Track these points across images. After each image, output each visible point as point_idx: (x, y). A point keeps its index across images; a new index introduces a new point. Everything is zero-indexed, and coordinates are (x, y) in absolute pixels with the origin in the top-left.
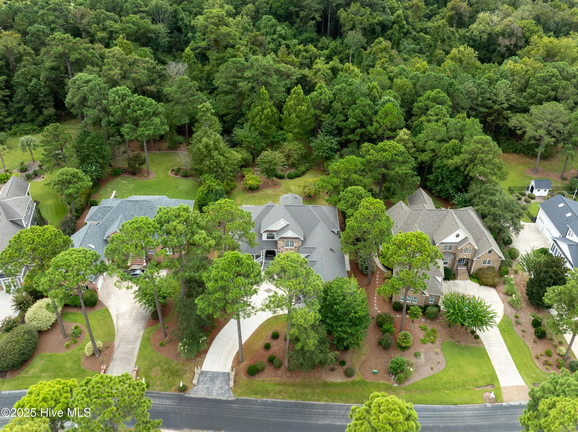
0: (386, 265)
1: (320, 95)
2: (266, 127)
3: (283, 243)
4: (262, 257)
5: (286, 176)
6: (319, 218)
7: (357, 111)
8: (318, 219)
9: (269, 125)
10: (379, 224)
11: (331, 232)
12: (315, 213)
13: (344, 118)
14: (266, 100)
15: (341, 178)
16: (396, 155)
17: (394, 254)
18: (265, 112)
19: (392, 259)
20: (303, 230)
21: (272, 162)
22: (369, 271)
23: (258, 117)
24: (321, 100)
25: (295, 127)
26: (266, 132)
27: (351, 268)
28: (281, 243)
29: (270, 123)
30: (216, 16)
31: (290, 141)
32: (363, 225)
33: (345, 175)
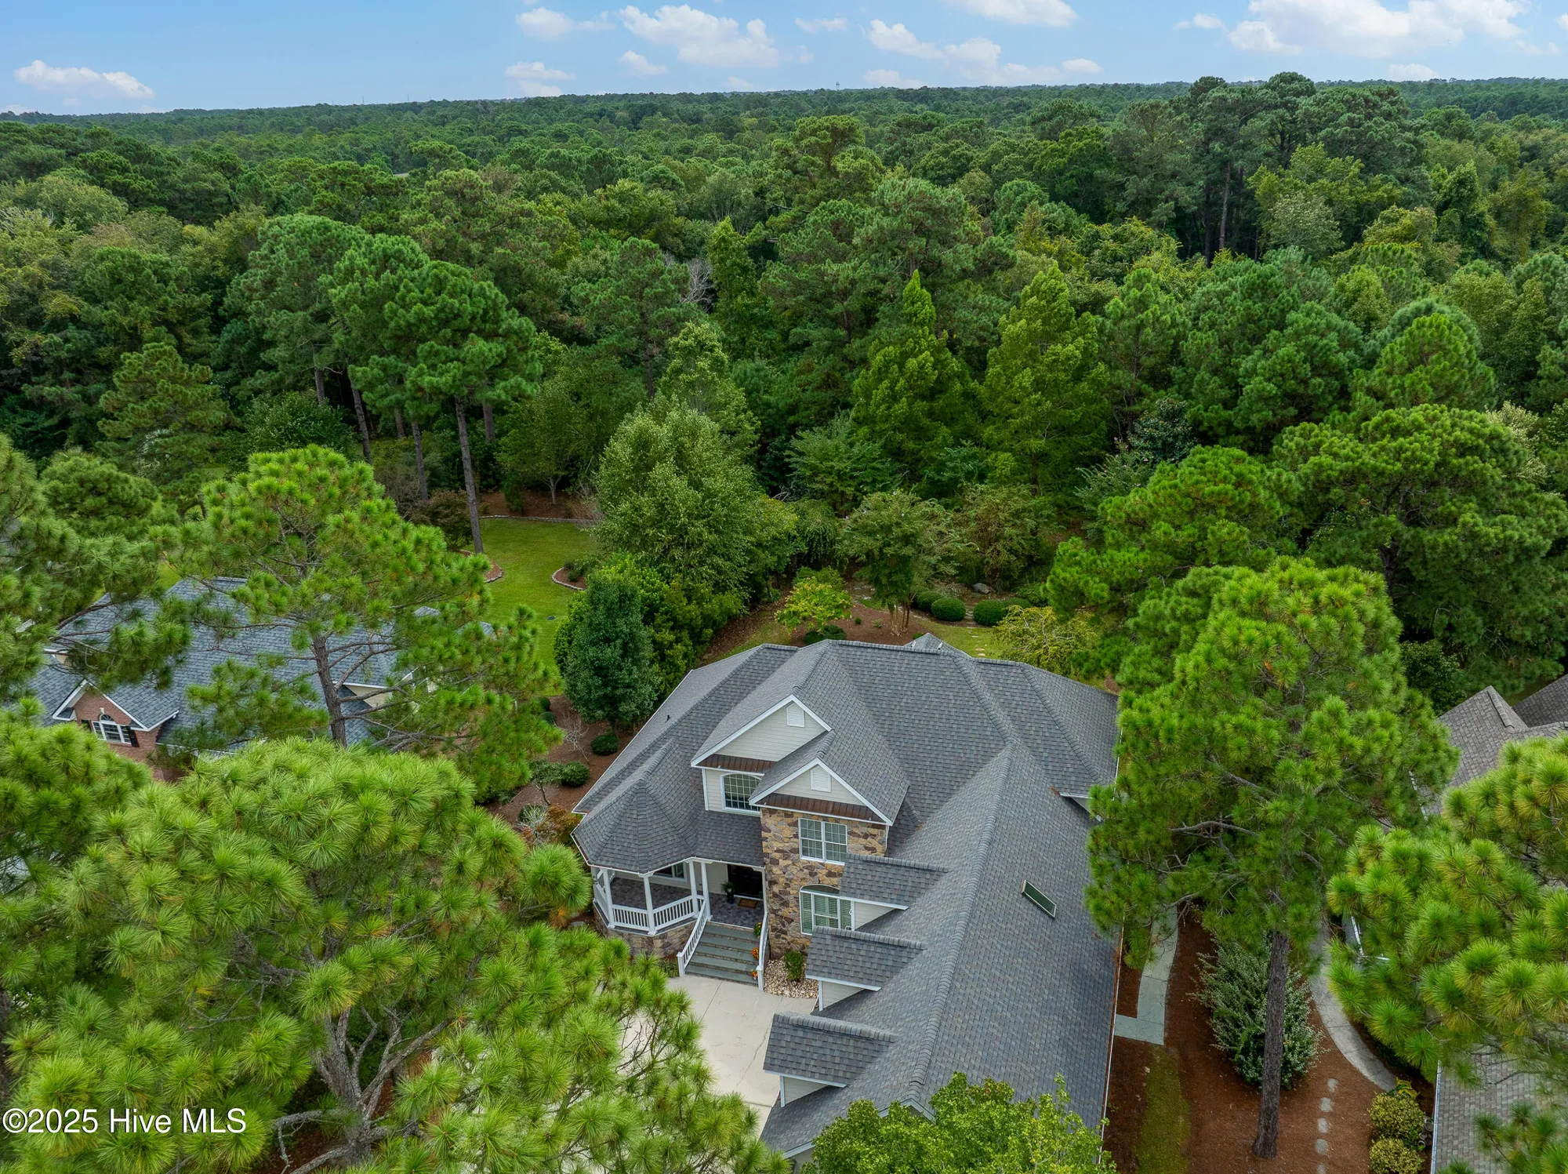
0: (1378, 1029)
1: (1138, 311)
2: (910, 425)
3: (788, 832)
4: (694, 896)
5: (969, 614)
6: (1007, 725)
7: (1286, 350)
8: (996, 726)
9: (926, 422)
10: (1348, 720)
11: (1066, 809)
12: (988, 696)
13: (1225, 393)
14: (922, 324)
15: (1155, 546)
16: (1464, 450)
17: (1486, 929)
18: (912, 363)
19: (1456, 970)
20: (910, 775)
21: (896, 531)
22: (1270, 1063)
23: (886, 383)
24: (1140, 327)
25: (1028, 429)
26: (911, 445)
27: (1171, 1028)
28: (778, 833)
29: (930, 414)
30: (827, 128)
31: (1001, 482)
32: (1225, 722)
33: (1178, 527)
